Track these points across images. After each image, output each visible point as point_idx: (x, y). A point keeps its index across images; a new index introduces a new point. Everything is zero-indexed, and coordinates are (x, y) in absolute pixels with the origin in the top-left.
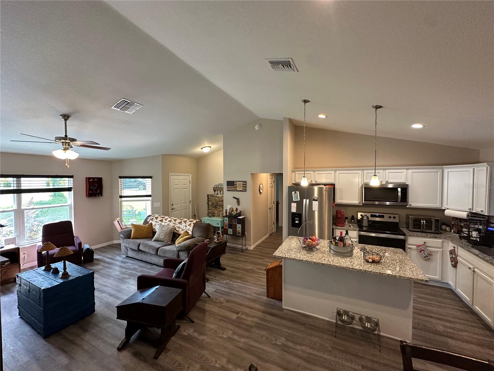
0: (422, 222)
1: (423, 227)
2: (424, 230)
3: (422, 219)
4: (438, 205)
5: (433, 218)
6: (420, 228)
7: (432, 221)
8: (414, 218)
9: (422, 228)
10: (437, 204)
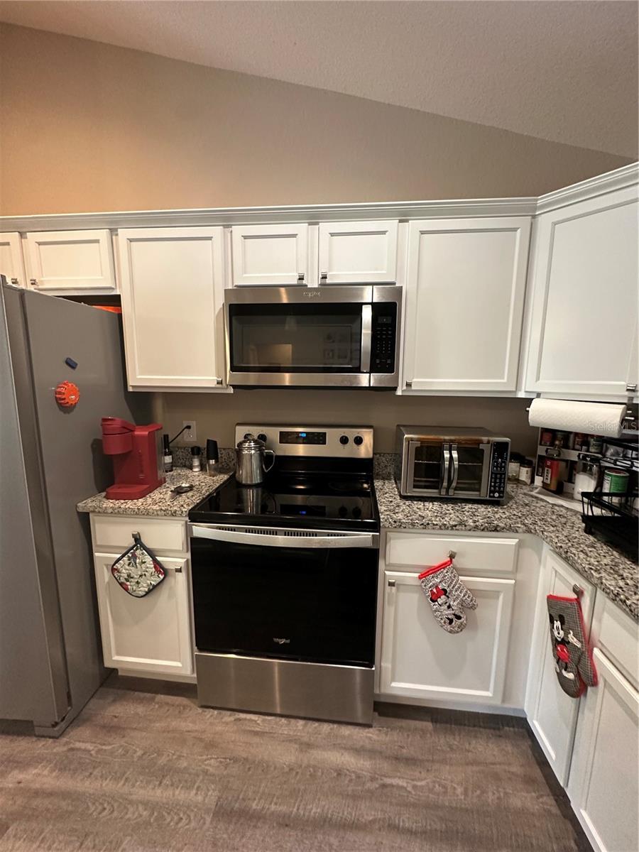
0: (447, 455)
1: (450, 482)
2: (451, 492)
3: (446, 446)
4: (505, 380)
5: (485, 439)
6: (436, 486)
7: (483, 450)
8: (418, 440)
9: (445, 484)
10: (503, 378)
